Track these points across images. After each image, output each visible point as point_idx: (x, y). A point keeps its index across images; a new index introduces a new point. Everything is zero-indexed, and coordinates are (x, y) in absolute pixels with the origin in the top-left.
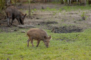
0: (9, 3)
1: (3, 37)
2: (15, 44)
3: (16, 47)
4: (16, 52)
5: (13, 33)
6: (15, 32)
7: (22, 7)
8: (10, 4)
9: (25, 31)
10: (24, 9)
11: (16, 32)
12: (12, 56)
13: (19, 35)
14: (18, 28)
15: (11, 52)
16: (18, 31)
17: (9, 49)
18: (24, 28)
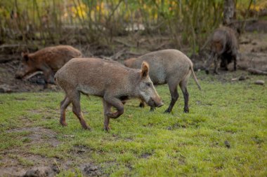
0: (230, 18)
1: (215, 93)
2: (240, 110)
3: (244, 116)
4: (244, 127)
5: (237, 85)
6: (240, 82)
7: (258, 27)
8: (233, 21)
9: (263, 82)
10: (263, 32)
11: (244, 84)
12: (234, 135)
13: (249, 90)
14: (246, 73)
15: (233, 127)
16: (248, 81)
17: (229, 120)
18: (262, 74)
